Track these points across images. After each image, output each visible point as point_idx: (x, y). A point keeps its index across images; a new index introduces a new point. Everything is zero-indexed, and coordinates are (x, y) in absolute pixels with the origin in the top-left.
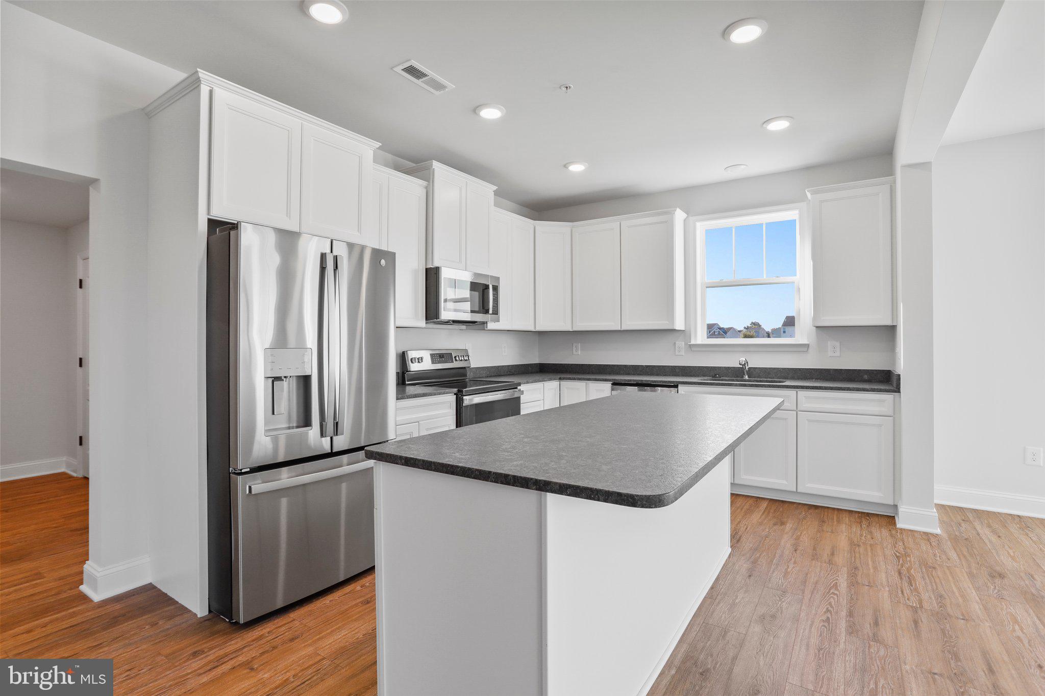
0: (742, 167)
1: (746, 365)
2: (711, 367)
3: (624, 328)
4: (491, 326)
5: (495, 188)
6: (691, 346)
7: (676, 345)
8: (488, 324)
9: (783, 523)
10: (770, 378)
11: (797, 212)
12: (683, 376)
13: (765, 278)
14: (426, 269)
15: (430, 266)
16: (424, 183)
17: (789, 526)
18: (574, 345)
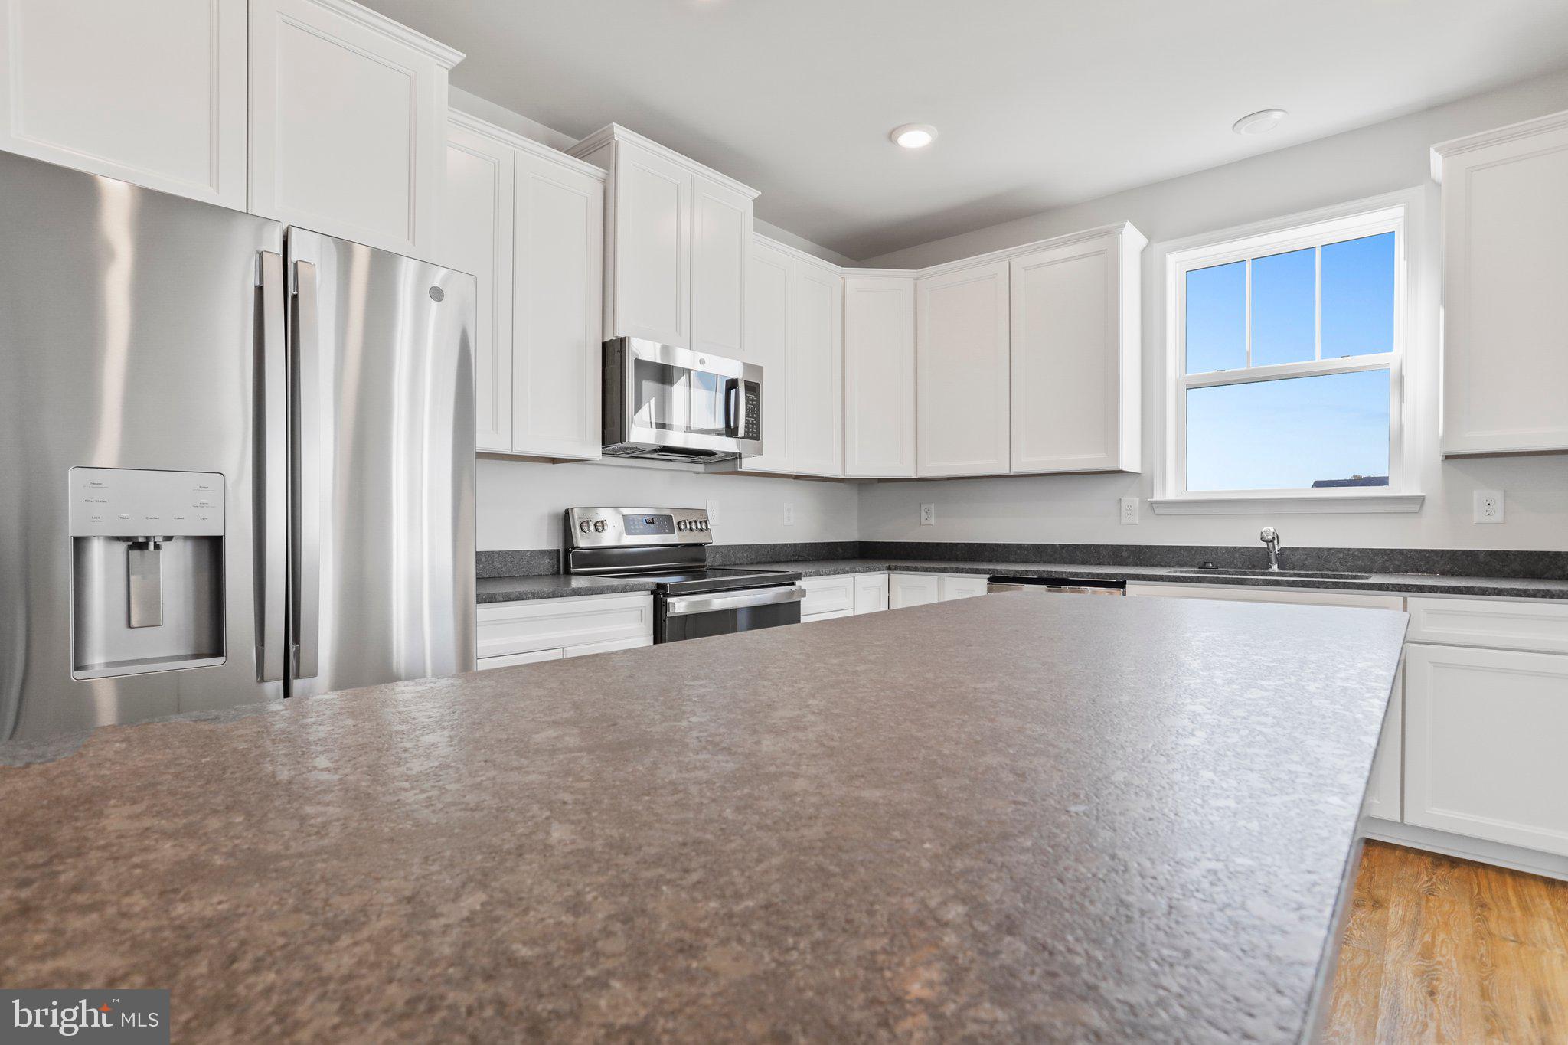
0: (1277, 115)
1: (1276, 542)
2: (1197, 547)
3: (1015, 470)
4: (748, 464)
5: (756, 194)
6: (1154, 505)
7: (1124, 505)
8: (744, 460)
9: (1378, 904)
10: (1329, 570)
11: (1399, 211)
12: (1137, 565)
13: (1318, 361)
14: (604, 344)
15: (609, 337)
16: (600, 172)
17: (1395, 913)
18: (923, 507)
